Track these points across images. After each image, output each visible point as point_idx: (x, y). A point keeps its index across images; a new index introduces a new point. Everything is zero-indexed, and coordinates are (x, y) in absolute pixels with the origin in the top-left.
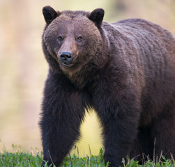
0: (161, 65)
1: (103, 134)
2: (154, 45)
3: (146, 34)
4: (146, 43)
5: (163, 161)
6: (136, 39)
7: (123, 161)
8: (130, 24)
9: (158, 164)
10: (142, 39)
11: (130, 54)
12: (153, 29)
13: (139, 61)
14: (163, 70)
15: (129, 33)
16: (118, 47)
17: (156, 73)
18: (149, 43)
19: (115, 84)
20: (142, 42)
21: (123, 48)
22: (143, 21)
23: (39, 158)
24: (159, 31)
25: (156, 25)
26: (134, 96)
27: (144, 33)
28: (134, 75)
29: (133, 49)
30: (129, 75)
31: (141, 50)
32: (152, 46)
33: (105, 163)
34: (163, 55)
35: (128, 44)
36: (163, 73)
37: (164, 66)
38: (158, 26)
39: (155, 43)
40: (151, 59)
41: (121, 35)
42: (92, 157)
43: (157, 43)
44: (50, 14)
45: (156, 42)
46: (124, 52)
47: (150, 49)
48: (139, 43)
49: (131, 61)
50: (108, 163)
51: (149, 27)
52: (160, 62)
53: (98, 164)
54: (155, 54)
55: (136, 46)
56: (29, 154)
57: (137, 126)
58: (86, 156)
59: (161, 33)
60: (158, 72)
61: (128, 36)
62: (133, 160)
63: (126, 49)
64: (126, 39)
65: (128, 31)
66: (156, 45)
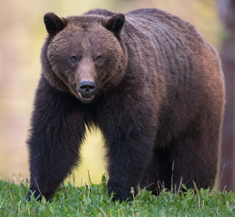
0: (185, 70)
1: (107, 156)
2: (177, 44)
3: (167, 30)
4: (167, 40)
5: (184, 190)
6: (155, 35)
7: (132, 191)
8: (146, 16)
9: (177, 195)
10: (162, 35)
11: (147, 55)
12: (173, 23)
13: (159, 64)
14: (188, 76)
15: (145, 28)
16: (133, 48)
17: (179, 80)
18: (171, 41)
19: (129, 96)
20: (162, 39)
21: (139, 48)
22: (161, 12)
23: (24, 187)
24: (180, 25)
25: (175, 17)
26: (151, 111)
27: (164, 27)
28: (153, 82)
29: (151, 48)
30: (146, 84)
31: (161, 50)
32: (174, 45)
33: (109, 194)
34: (188, 57)
35: (144, 43)
36: (188, 80)
37: (188, 71)
38: (178, 18)
39: (177, 42)
40: (173, 61)
41: (136, 30)
42: (93, 185)
43: (180, 41)
44: (54, 24)
45: (178, 39)
46: (140, 53)
47: (172, 48)
48: (158, 41)
49: (148, 65)
50: (113, 193)
51: (167, 20)
52: (185, 66)
53: (100, 195)
54: (178, 56)
55: (154, 45)
56: (11, 182)
57: (152, 148)
58: (84, 185)
59: (183, 28)
60: (182, 78)
61: (144, 32)
62: (144, 190)
63: (142, 50)
64: (141, 36)
65: (144, 25)
66: (179, 44)
